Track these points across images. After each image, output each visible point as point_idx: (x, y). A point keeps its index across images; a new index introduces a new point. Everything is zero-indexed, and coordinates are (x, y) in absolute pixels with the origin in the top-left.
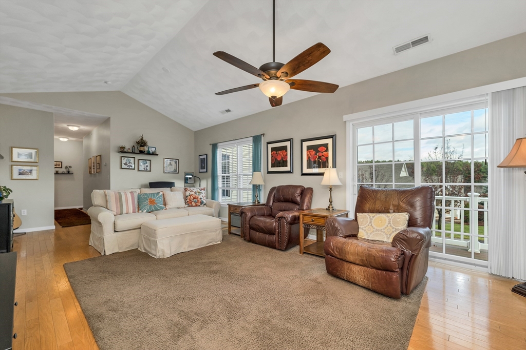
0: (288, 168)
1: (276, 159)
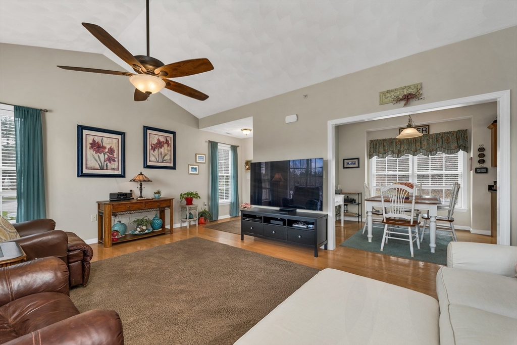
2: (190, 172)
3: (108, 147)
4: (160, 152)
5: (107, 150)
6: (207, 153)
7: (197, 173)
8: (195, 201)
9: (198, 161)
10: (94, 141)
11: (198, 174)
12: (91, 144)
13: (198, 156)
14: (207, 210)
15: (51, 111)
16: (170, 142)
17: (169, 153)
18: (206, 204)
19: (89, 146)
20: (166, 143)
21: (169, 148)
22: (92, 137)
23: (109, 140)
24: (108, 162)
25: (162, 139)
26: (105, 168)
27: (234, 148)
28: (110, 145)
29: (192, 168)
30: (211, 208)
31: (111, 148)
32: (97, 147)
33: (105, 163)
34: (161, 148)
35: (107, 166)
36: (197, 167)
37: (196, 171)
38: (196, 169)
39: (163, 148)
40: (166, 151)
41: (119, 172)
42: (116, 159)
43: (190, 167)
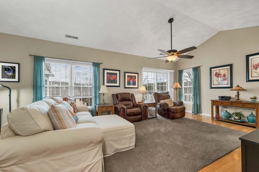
0: (118, 84)
1: (110, 79)
3: (223, 74)
5: (222, 75)
10: (216, 72)
12: (215, 74)
15: (202, 66)
19: (214, 75)
22: (215, 71)
23: (224, 70)
24: (223, 81)
26: (221, 84)
28: (224, 73)
31: (224, 74)
32: (218, 75)
33: (221, 82)
35: (222, 83)
41: (229, 86)
42: (227, 79)
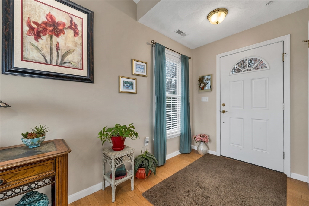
2: (122, 89)
4: (54, 43)
6: (149, 61)
7: (134, 91)
8: (128, 141)
9: (135, 72)
11: (135, 93)
13: (135, 63)
14: (150, 151)
16: (79, 28)
17: (79, 49)
18: (148, 140)
20: (70, 27)
21: (78, 40)
25: (60, 18)
27: (185, 60)
29: (125, 83)
30: (155, 147)
34: (58, 36)
36: (134, 81)
37: (133, 88)
38: (132, 84)
39: (62, 37)
40: (71, 45)
43: (122, 80)
